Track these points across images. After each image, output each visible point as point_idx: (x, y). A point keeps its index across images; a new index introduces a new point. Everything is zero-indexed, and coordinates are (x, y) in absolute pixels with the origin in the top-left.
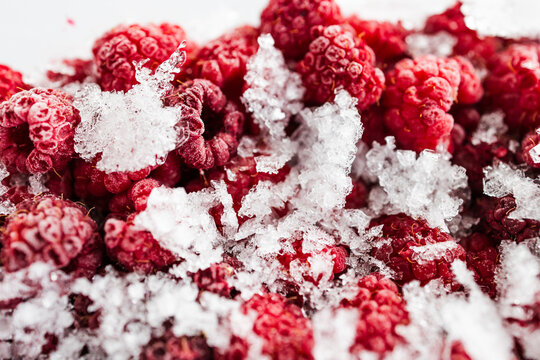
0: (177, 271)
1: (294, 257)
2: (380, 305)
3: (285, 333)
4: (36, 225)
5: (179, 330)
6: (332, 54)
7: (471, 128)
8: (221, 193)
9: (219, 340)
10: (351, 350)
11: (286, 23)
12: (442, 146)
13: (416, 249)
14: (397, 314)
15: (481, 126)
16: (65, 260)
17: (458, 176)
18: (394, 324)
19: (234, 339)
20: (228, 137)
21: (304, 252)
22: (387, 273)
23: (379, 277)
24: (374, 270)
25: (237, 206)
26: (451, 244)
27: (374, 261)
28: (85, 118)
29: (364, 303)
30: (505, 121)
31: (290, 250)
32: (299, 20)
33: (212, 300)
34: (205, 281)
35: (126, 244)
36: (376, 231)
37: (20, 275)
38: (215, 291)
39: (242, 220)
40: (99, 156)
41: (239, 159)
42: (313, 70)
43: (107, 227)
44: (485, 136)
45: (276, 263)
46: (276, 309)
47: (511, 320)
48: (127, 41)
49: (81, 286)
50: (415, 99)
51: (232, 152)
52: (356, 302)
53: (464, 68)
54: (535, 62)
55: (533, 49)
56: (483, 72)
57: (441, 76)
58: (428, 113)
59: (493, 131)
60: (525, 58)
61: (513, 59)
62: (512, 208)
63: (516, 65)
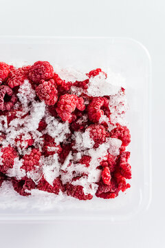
1: (19, 140)
2: (34, 158)
3: (9, 159)
6: (43, 91)
8: (5, 118)
10: (21, 167)
12: (67, 122)
13: (49, 147)
14: (36, 162)
17: (68, 131)
18: (34, 164)
20: (11, 104)
21: (22, 139)
22: (40, 150)
23: (38, 151)
24: (38, 148)
25: (9, 123)
26: (58, 148)
27: (39, 145)
30: (88, 119)
31: (18, 137)
32: (39, 76)
36: (42, 139)
39: (9, 126)
41: (13, 110)
42: (38, 92)
44: (80, 122)
45: (14, 141)
46: (10, 152)
47: (62, 170)
51: (12, 108)
52: (29, 156)
53: (80, 102)
54: (100, 107)
55: (103, 102)
56: (87, 103)
57: (70, 105)
58: (63, 114)
59: (83, 121)
60: (97, 105)
61: (95, 103)
62: (74, 144)
63: (94, 106)
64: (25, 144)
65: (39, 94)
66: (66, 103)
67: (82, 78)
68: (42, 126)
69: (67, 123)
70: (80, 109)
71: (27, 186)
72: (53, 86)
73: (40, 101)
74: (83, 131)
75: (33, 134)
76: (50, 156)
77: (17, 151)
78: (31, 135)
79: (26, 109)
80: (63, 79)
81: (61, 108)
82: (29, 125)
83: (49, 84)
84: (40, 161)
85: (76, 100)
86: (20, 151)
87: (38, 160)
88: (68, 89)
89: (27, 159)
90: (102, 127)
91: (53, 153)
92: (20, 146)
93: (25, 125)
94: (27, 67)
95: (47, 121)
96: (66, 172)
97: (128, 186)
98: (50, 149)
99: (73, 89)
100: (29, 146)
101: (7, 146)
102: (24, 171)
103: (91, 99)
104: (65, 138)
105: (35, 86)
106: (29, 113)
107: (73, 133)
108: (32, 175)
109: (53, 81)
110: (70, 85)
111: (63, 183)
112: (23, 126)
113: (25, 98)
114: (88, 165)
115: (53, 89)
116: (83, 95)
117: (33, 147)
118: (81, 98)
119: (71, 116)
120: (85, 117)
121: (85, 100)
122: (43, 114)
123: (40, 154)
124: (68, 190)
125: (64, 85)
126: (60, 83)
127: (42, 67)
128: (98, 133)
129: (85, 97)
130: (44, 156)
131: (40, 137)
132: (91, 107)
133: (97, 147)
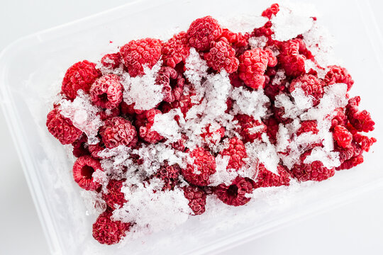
0: (167, 143)
1: (207, 134)
2: (237, 151)
3: (205, 163)
4: (117, 132)
5: (170, 164)
6: (219, 56)
7: (272, 77)
8: (179, 112)
9: (184, 166)
10: (227, 168)
11: (200, 39)
12: (261, 87)
13: (250, 129)
14: (243, 154)
15: (275, 77)
16: (128, 143)
17: (267, 99)
18: (241, 158)
19: (188, 165)
20: (179, 89)
21: (210, 132)
22: (239, 137)
23: (237, 139)
24: (235, 136)
25: (185, 116)
26: (262, 127)
27: (234, 132)
28: (126, 88)
29: (232, 150)
30: (285, 74)
31: (205, 131)
32: (205, 39)
33: (180, 154)
34: (177, 146)
35: (148, 136)
36: (236, 122)
37: (114, 149)
38: (180, 150)
39: (186, 121)
40: (134, 104)
41: (184, 96)
42: (211, 60)
43: (141, 131)
44: (276, 81)
45: (201, 138)
46: (201, 154)
47: (280, 153)
48: (137, 54)
49: (135, 152)
51: (182, 95)
52: (229, 150)
53: (270, 55)
54: (297, 51)
55: (298, 44)
56: (278, 53)
57: (261, 61)
58: (255, 77)
59: (280, 79)
60: (293, 50)
61: (289, 49)
62: (284, 113)
63: (290, 53)
64: (217, 137)
65: (214, 63)
66: (254, 62)
67: (260, 23)
69: (261, 90)
70: (272, 64)
71: (243, 189)
72: (229, 46)
73: (215, 73)
74: (287, 91)
75: (220, 120)
76: (255, 140)
77: (210, 150)
78: (219, 122)
81: (250, 70)
82: (213, 110)
83: (223, 44)
84: (247, 151)
85: (263, 53)
87: (244, 150)
88: (247, 44)
90: (312, 76)
92: (212, 141)
93: (207, 112)
94: (181, 34)
95: (235, 96)
96: (287, 152)
97: (374, 140)
98: (253, 130)
99: (253, 41)
100: (222, 138)
101: (195, 147)
102: (233, 170)
103: (281, 46)
104: (265, 109)
107: (275, 99)
108: (245, 173)
109: (225, 39)
110: (247, 37)
111: (290, 169)
114: (315, 131)
115: (230, 50)
116: (270, 43)
118: (267, 49)
119: (264, 77)
120: (281, 74)
121: (274, 50)
122: (229, 86)
123: (241, 142)
124: (299, 174)
125: (240, 39)
126: (235, 38)
127: (207, 25)
128: (311, 85)
129: (272, 47)
130: (249, 143)
131: (233, 121)
132: (287, 55)
133: (318, 103)
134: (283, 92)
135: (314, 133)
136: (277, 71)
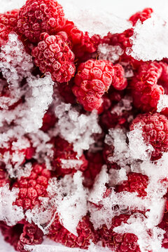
1: (8, 150)
2: (37, 183)
6: (46, 54)
10: (14, 204)
11: (30, 25)
12: (95, 112)
13: (63, 161)
14: (42, 190)
15: (119, 104)
17: (96, 129)
18: (39, 195)
21: (13, 149)
23: (44, 168)
27: (45, 158)
29: (30, 181)
30: (132, 104)
31: (6, 145)
32: (36, 26)
36: (50, 146)
42: (37, 58)
44: (118, 110)
50: (85, 89)
52: (28, 179)
53: (118, 74)
54: (156, 79)
55: (161, 70)
56: (130, 74)
57: (101, 79)
58: (88, 97)
59: (123, 108)
60: (151, 76)
61: (146, 74)
62: (112, 153)
63: (145, 80)
64: (18, 158)
65: (39, 61)
66: (92, 77)
67: (120, 28)
68: (50, 121)
69: (94, 115)
70: (118, 86)
71: (27, 237)
72: (66, 45)
73: (42, 76)
74: (127, 127)
75: (33, 137)
76: (66, 176)
77: (5, 171)
78: (29, 139)
79: (17, 93)
80: (83, 30)
81: (84, 86)
82: (24, 122)
83: (57, 41)
84: (49, 189)
85: (110, 68)
86: (11, 171)
87: (46, 186)
88: (94, 50)
89: (24, 186)
90: (163, 117)
91: (72, 171)
92: (10, 162)
93: (17, 121)
94: (13, 12)
95: (58, 112)
96: (100, 206)
98: (66, 163)
99: (103, 49)
100: (26, 161)
102: (20, 209)
103: (138, 67)
104: (92, 141)
105: (31, 47)
106: (22, 100)
107: (107, 133)
108: (35, 216)
109: (64, 34)
110: (97, 41)
111: (96, 228)
112: (13, 124)
113: (13, 70)
114: (142, 194)
115: (66, 51)
116: (125, 58)
117: (34, 162)
118: (119, 66)
119: (101, 101)
120: (127, 102)
121: (126, 69)
122: (50, 100)
123: (48, 174)
124: (106, 239)
125: (86, 41)
126: (79, 37)
127: (43, 7)
128: (158, 131)
129: (125, 64)
130: (55, 179)
131: (47, 143)
132: (140, 81)
133: (159, 156)
134: (122, 127)
135: (139, 196)
136: (123, 97)
